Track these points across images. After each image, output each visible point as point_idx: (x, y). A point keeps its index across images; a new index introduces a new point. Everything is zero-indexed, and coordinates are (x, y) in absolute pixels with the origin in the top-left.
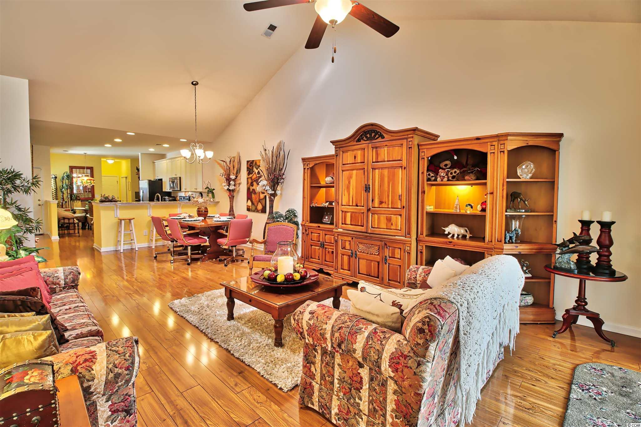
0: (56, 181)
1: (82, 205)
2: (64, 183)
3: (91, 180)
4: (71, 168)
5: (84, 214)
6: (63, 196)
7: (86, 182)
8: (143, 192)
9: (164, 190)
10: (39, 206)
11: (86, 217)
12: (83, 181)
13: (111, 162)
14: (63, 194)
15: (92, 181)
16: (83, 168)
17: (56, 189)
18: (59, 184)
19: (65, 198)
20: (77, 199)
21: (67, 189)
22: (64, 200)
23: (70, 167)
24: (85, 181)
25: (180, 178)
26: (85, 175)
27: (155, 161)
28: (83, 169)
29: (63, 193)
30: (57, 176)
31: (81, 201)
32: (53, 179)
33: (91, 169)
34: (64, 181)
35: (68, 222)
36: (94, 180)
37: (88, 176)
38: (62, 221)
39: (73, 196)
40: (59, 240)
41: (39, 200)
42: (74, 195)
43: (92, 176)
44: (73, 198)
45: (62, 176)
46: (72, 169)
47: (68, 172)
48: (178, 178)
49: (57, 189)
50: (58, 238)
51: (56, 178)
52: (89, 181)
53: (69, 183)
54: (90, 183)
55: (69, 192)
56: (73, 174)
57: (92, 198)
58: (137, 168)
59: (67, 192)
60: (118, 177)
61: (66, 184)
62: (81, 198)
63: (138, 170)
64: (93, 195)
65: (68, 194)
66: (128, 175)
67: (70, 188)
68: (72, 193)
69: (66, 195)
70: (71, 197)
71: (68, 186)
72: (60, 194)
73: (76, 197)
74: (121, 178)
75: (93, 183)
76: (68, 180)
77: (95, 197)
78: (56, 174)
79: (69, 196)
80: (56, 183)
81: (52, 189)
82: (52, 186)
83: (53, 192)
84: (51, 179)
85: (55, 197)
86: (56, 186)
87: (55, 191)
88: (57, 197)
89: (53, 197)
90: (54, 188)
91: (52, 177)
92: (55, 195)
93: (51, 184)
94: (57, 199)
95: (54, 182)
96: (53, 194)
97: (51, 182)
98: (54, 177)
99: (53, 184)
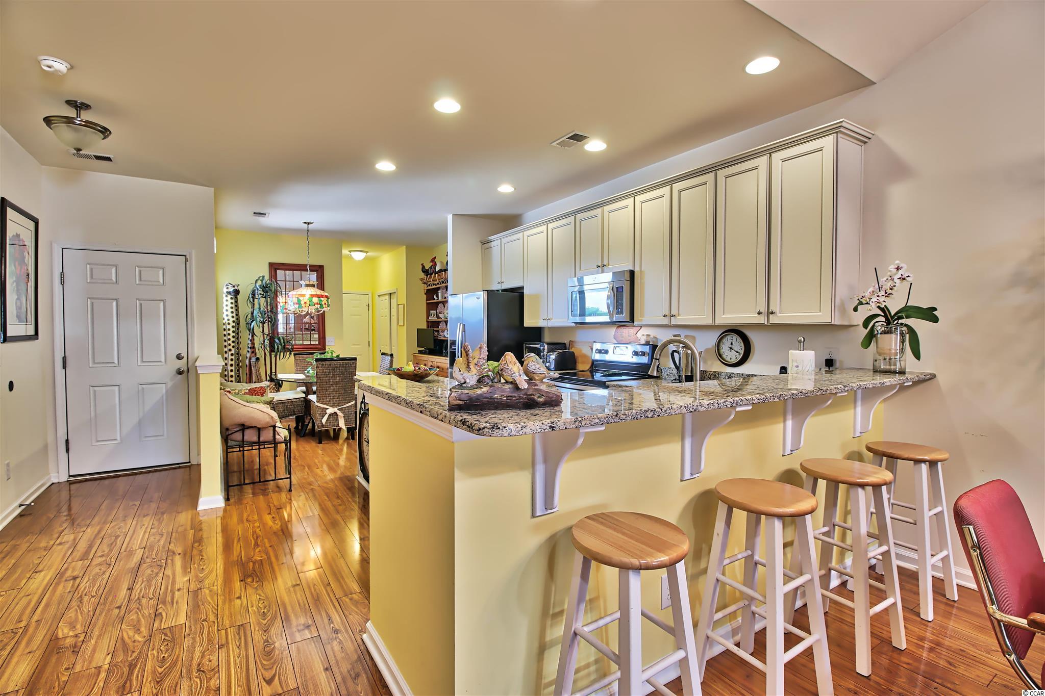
0: (236, 302)
1: (297, 364)
2: (256, 306)
3: (322, 296)
4: (274, 267)
5: (304, 395)
7: (308, 303)
8: (464, 331)
9: (525, 325)
10: (180, 376)
11: (307, 402)
12: (301, 298)
13: (358, 256)
14: (252, 336)
15: (324, 300)
16: (301, 268)
18: (245, 309)
19: (257, 346)
20: (284, 349)
21: (263, 323)
22: (254, 352)
23: (271, 265)
24: (306, 299)
25: (632, 273)
26: (307, 283)
27: (491, 238)
28: (301, 270)
29: (253, 334)
30: (240, 288)
31: (295, 355)
32: (230, 297)
33: (319, 270)
34: (256, 301)
35: (255, 439)
36: (327, 297)
37: (313, 286)
38: (238, 436)
39: (277, 341)
40: (225, 510)
41: (179, 357)
42: (279, 339)
43: (321, 285)
44: (276, 347)
45: (251, 287)
46: (276, 270)
47: (267, 278)
48: (627, 277)
49: (238, 324)
50: (220, 502)
51: (237, 292)
52: (315, 300)
53: (269, 308)
54: (317, 304)
55: (266, 332)
56: (277, 283)
57: (320, 346)
58: (423, 267)
59: (263, 331)
60: (370, 295)
61: (260, 309)
62: (294, 347)
63: (425, 271)
64: (323, 338)
65: (265, 336)
66: (397, 289)
67: (269, 321)
68: (273, 333)
69: (259, 337)
70: (270, 343)
71: (265, 314)
72: (245, 336)
73: (284, 342)
74: (379, 296)
75: (324, 306)
76: (265, 297)
77: (327, 344)
78: (238, 283)
79: (267, 342)
80: (236, 306)
81: (227, 322)
82: (227, 315)
83: (229, 330)
84: (224, 295)
85: (234, 344)
86: (237, 315)
87: (233, 327)
88: (238, 343)
89: (230, 345)
90: (232, 320)
91: (229, 290)
92: (234, 339)
93: (225, 308)
94: (238, 349)
95: (232, 303)
96: (230, 337)
97: (225, 303)
98: (231, 289)
99: (229, 308)
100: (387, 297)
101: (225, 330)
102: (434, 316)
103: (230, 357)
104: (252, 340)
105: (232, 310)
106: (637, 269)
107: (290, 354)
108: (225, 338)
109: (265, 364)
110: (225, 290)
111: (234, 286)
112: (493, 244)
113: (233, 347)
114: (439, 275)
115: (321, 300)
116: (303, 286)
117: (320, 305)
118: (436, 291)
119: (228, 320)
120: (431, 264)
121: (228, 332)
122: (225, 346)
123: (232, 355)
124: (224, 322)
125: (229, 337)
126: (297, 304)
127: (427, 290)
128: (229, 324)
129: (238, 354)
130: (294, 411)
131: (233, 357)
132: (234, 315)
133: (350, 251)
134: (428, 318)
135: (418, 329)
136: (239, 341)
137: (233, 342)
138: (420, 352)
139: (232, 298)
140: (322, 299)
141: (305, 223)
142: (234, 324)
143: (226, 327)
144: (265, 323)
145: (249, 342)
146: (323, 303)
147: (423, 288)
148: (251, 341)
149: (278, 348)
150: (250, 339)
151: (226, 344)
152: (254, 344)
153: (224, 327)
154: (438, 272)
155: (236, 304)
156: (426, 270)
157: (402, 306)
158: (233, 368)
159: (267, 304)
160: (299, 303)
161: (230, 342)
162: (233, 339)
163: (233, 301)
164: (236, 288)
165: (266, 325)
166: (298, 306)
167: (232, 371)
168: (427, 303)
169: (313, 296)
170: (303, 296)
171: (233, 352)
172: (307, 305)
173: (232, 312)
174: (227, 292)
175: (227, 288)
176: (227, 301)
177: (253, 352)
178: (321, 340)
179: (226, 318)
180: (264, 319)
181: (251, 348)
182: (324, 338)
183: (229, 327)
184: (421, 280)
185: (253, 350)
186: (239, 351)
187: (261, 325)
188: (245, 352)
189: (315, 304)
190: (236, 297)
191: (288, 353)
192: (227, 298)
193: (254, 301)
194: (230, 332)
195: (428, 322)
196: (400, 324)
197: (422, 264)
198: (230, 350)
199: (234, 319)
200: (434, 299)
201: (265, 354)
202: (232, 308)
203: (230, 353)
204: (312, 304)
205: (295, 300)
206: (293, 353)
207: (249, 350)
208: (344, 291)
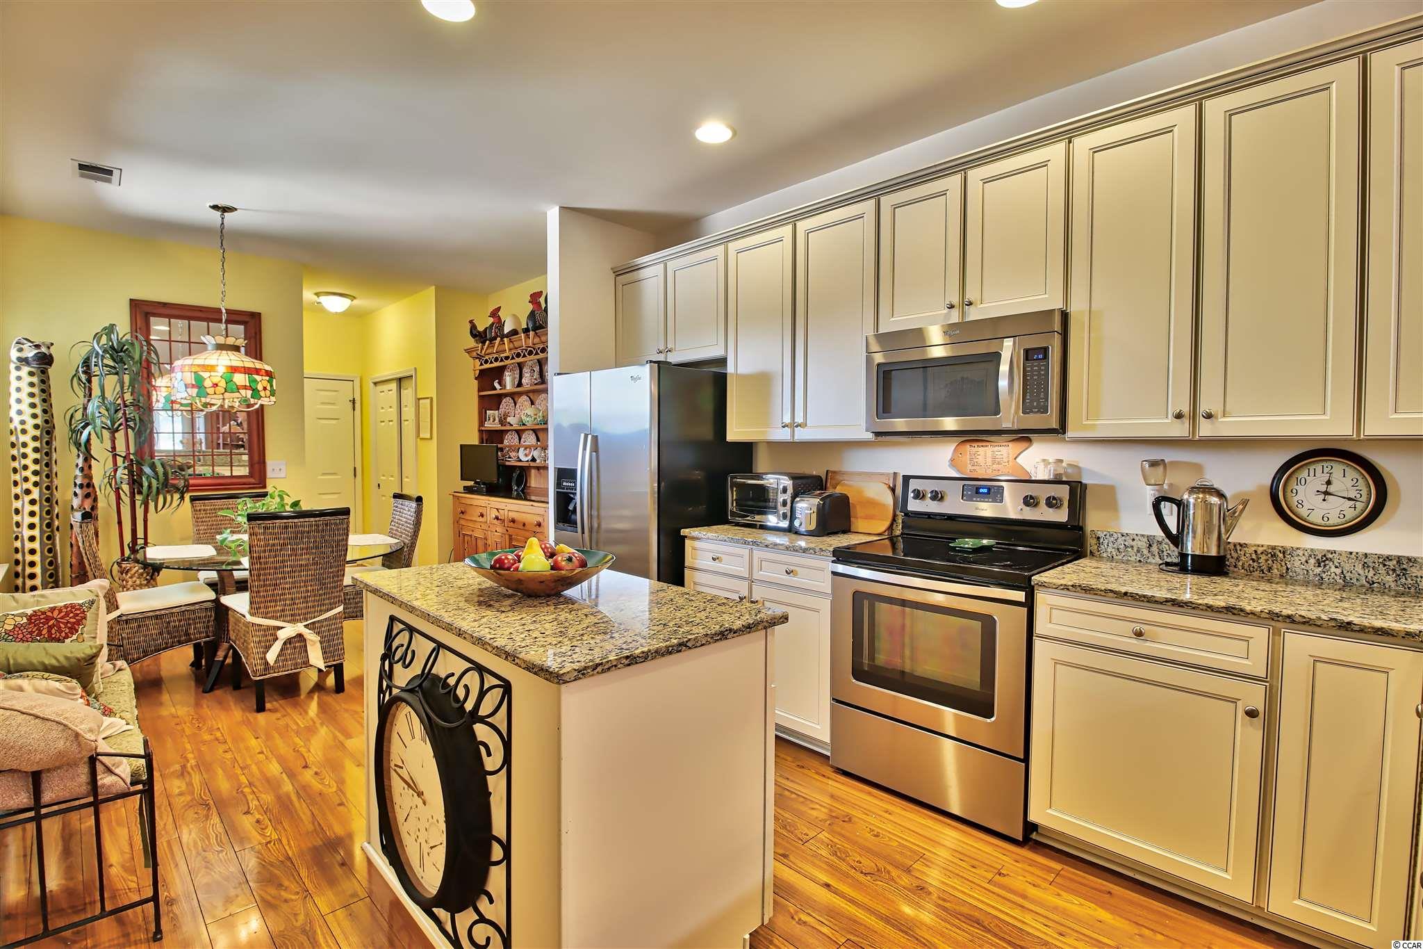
1: (197, 520)
2: (96, 391)
3: (257, 371)
4: (143, 311)
5: (211, 595)
6: (86, 470)
7: (223, 384)
9: (729, 439)
12: (205, 375)
13: (335, 305)
14: (86, 460)
15: (261, 381)
16: (208, 315)
17: (47, 429)
18: (66, 398)
19: (96, 481)
20: (166, 486)
21: (114, 431)
23: (135, 305)
24: (217, 377)
26: (221, 340)
27: (639, 261)
28: (208, 320)
29: (88, 458)
30: (53, 351)
31: (193, 499)
32: (26, 369)
33: (251, 322)
34: (95, 380)
36: (268, 374)
37: (236, 349)
39: (147, 470)
42: (153, 467)
43: (255, 349)
44: (145, 484)
45: (83, 351)
46: (147, 315)
47: (123, 331)
48: (1059, 324)
51: (45, 360)
52: (240, 379)
53: (128, 397)
54: (245, 387)
55: (121, 448)
56: (149, 344)
57: (252, 480)
58: (473, 327)
59: (114, 448)
60: (357, 383)
61: (103, 396)
62: (191, 482)
63: (475, 333)
64: (259, 463)
65: (120, 460)
66: (415, 369)
67: (128, 427)
68: (139, 452)
69: (102, 462)
70: (131, 473)
71: (116, 411)
72: (68, 463)
73: (165, 474)
74: (375, 384)
75: (262, 394)
76: (117, 373)
77: (269, 474)
78: (48, 341)
79: (122, 473)
80: (43, 391)
81: (20, 427)
82: (20, 412)
83: (25, 445)
84: (12, 366)
85: (37, 479)
86: (45, 411)
87: (35, 438)
88: (48, 476)
89: (26, 479)
90: (31, 422)
91: (23, 355)
92: (37, 467)
93: (14, 395)
94: (48, 488)
95: (32, 385)
96: (28, 462)
97: (14, 384)
98: (30, 353)
99: (24, 395)
100: (394, 386)
101: (13, 445)
102: (494, 420)
103: (28, 508)
104: (86, 468)
105: (32, 400)
106: (1077, 307)
107: (182, 498)
108: (16, 464)
109: (120, 523)
110: (14, 354)
111: (37, 346)
112: (644, 273)
113: (36, 484)
114: (511, 341)
115: (255, 381)
116: (210, 347)
117: (253, 390)
118: (498, 373)
119: (23, 422)
120: (491, 320)
121: (23, 450)
122: (16, 483)
123: (33, 502)
124: (12, 426)
125: (24, 462)
126: (193, 386)
127: (481, 371)
128: (24, 432)
129: (48, 500)
130: (187, 634)
131: (36, 508)
132: (38, 411)
133: (317, 294)
134: (481, 423)
135: (461, 445)
136: (51, 471)
137: (35, 473)
138: (468, 490)
139: (31, 374)
140: (258, 378)
141: (215, 207)
142: (38, 433)
143: (17, 438)
144: (117, 430)
145: (78, 473)
146: (260, 387)
147: (471, 368)
148: (82, 470)
149: (150, 487)
150: (80, 466)
151: (17, 477)
152: (91, 478)
153: (13, 439)
154: (508, 335)
155: (43, 387)
156: (479, 332)
157: (429, 401)
158: (36, 532)
159: (122, 387)
160: (199, 385)
161: (28, 473)
162: (33, 467)
163: (35, 380)
164: (44, 350)
165: (120, 436)
166: (196, 390)
167: (32, 539)
168: (480, 397)
169: (234, 370)
170: (211, 368)
171: (35, 494)
172: (220, 390)
173: (33, 406)
174: (20, 359)
175: (20, 350)
176: (19, 378)
177: (87, 496)
178: (256, 466)
179: (17, 419)
180: (113, 424)
181: (81, 486)
182: (263, 463)
183: (23, 438)
184: (469, 351)
185: (86, 491)
186: (52, 494)
187: (106, 434)
188: (69, 496)
189: (238, 388)
190: (44, 372)
191: (176, 496)
192: (18, 373)
193: (89, 381)
194: (29, 450)
195: (481, 431)
196: (421, 436)
197: (471, 322)
198: (28, 492)
199: (39, 421)
200: (496, 389)
201: (118, 498)
202: (32, 395)
203: (27, 498)
204: (231, 388)
205: (190, 378)
206: (187, 496)
207: (78, 490)
208: (307, 371)
